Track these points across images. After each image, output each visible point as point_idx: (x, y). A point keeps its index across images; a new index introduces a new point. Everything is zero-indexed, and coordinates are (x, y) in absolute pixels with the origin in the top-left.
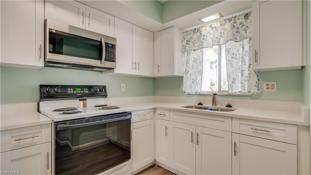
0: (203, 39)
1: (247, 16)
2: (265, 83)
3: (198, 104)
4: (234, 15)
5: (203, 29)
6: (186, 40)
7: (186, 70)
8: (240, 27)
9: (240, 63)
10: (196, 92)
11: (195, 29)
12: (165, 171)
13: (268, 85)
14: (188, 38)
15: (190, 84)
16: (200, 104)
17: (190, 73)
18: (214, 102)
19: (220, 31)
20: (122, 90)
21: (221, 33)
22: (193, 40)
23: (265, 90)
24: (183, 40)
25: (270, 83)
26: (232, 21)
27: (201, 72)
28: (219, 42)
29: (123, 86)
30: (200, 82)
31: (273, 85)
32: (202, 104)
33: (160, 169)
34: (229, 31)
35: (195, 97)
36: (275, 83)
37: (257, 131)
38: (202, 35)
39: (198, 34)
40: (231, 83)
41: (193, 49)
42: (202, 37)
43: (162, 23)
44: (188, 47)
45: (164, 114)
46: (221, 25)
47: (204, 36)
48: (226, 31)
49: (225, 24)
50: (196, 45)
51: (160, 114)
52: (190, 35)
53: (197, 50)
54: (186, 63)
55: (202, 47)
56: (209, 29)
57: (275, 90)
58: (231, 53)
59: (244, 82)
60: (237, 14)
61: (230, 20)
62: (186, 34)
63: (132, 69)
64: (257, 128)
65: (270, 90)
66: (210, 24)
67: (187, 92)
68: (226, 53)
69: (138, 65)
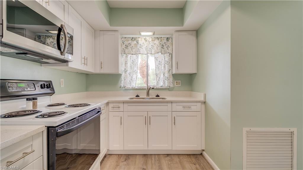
0: (140, 47)
1: (168, 39)
2: (176, 81)
3: (136, 96)
4: (160, 36)
5: (139, 39)
6: (125, 44)
7: (125, 69)
8: (164, 46)
9: (163, 68)
10: (132, 87)
11: (133, 38)
12: (118, 155)
13: (177, 82)
14: (126, 43)
15: (130, 81)
16: (137, 96)
17: (128, 72)
18: (148, 94)
19: (152, 44)
20: (61, 86)
21: (152, 46)
22: (131, 46)
23: (176, 85)
24: (122, 44)
25: (178, 81)
26: (160, 40)
27: (136, 72)
28: (151, 52)
29: (62, 81)
30: (135, 79)
31: (179, 82)
32: (139, 96)
33: (113, 156)
34: (159, 46)
35: (131, 91)
36: (180, 81)
37: (185, 108)
38: (139, 44)
39: (135, 42)
40: (158, 81)
41: (131, 53)
42: (139, 46)
43: (111, 25)
44: (127, 51)
45: (118, 106)
46: (152, 40)
47: (140, 45)
48: (155, 45)
49: (154, 40)
50: (134, 50)
51: (114, 107)
52: (128, 41)
53: (135, 54)
54: (125, 63)
55: (139, 53)
56: (143, 40)
57: (180, 85)
58: (158, 61)
59: (165, 80)
60: (163, 36)
61: (158, 38)
62: (125, 39)
63: (81, 64)
64: (185, 106)
65: (178, 85)
66: (145, 37)
67: (127, 87)
68: (155, 60)
69: (86, 60)
